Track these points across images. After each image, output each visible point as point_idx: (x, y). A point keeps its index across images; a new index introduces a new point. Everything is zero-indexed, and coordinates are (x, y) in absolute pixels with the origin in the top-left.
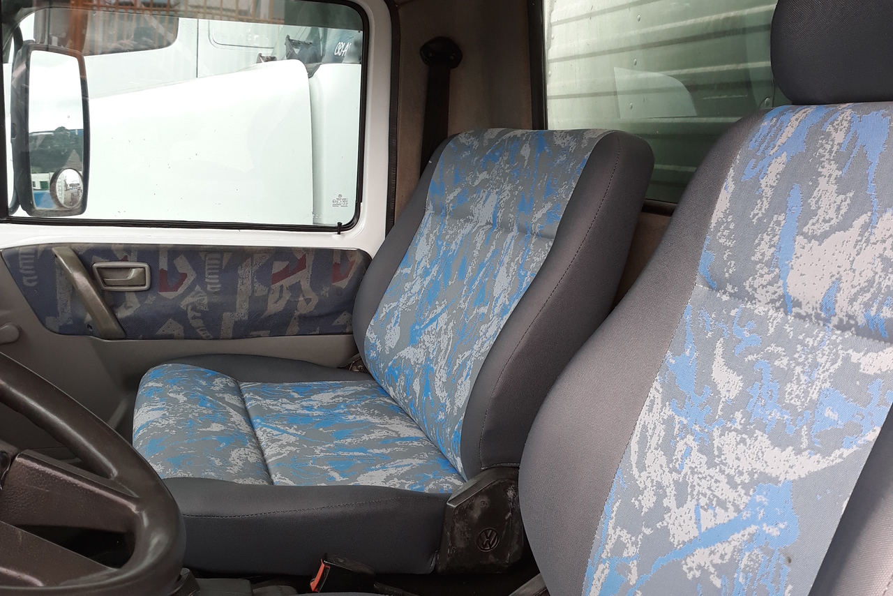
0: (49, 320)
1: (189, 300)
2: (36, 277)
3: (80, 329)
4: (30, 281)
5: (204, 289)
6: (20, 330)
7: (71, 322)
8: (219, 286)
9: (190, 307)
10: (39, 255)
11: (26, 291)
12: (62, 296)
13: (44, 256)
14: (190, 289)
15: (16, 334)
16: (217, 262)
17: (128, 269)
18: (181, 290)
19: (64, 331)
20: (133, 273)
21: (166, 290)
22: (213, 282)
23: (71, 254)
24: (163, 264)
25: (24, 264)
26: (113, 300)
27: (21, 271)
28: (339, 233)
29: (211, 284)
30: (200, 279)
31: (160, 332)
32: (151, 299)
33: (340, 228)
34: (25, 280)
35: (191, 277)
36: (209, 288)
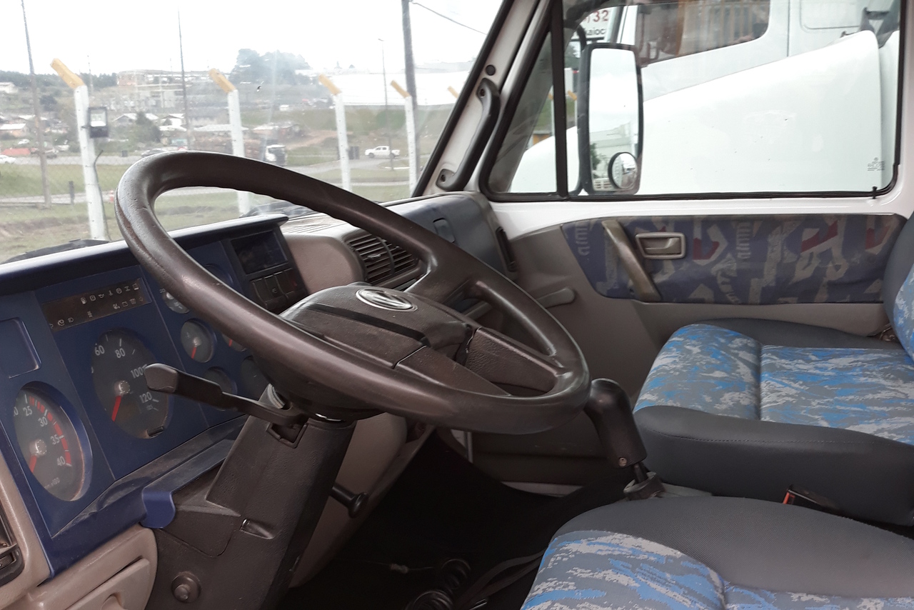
0: (599, 284)
1: (720, 266)
2: (588, 247)
3: (623, 293)
4: (584, 251)
5: (735, 256)
6: (576, 293)
7: (616, 287)
8: (749, 254)
9: (720, 273)
10: (591, 228)
11: (581, 259)
12: (610, 265)
13: (594, 229)
14: (722, 257)
15: (570, 297)
16: (748, 231)
17: (666, 239)
18: (714, 258)
19: (612, 295)
20: (670, 243)
21: (700, 257)
22: (744, 250)
23: (617, 226)
24: (697, 234)
25: (580, 236)
26: (651, 267)
27: (577, 242)
28: (874, 198)
29: (741, 251)
30: (731, 247)
31: (692, 296)
32: (685, 266)
33: (875, 193)
34: (580, 249)
35: (723, 245)
36: (740, 255)
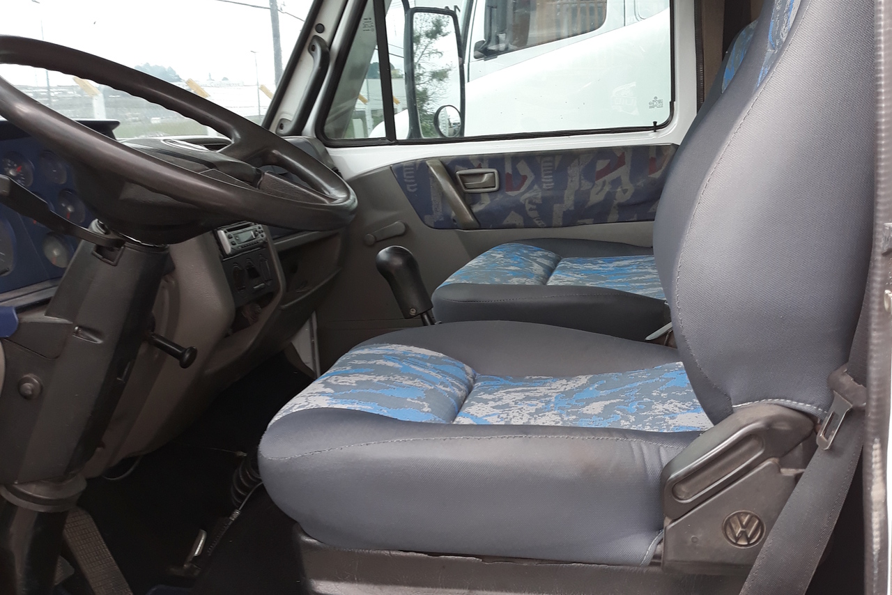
0: (427, 217)
1: (527, 195)
2: (416, 185)
3: (449, 224)
4: (412, 188)
5: (540, 187)
6: (406, 226)
7: (442, 219)
8: (553, 184)
9: (527, 201)
10: (417, 167)
11: (408, 194)
12: (435, 199)
13: (420, 167)
14: (530, 188)
15: (402, 229)
16: (550, 164)
17: (482, 174)
18: (522, 189)
19: (439, 226)
20: (486, 177)
21: (511, 189)
22: (548, 181)
23: (440, 164)
24: (508, 169)
25: (407, 175)
26: (470, 199)
27: (406, 180)
28: (655, 131)
29: (546, 183)
30: (538, 180)
31: (505, 222)
32: (499, 197)
33: (656, 128)
34: (408, 186)
35: (531, 177)
36: (545, 186)
